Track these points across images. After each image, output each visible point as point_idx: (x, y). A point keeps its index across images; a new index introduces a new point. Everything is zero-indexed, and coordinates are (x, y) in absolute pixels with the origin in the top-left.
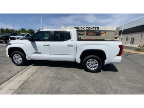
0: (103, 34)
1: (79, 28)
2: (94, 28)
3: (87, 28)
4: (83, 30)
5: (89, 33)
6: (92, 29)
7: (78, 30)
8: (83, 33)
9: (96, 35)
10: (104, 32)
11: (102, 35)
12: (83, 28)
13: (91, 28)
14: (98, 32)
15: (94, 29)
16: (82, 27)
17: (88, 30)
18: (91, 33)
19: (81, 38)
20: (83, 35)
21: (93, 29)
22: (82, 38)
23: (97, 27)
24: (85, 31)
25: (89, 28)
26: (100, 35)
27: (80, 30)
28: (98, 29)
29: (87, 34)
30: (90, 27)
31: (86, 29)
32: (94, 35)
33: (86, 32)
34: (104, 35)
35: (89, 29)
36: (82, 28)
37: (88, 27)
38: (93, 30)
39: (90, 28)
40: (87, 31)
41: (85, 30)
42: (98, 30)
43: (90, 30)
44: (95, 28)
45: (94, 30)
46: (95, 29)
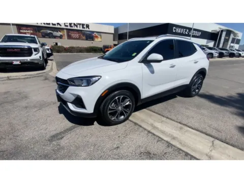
0: (97, 37)
2: (80, 24)
4: (59, 26)
5: (73, 35)
6: (77, 26)
7: (46, 26)
8: (59, 34)
9: (87, 39)
10: (99, 35)
12: (58, 23)
13: (74, 24)
14: (89, 33)
15: (81, 26)
17: (69, 28)
18: (77, 35)
19: (57, 44)
20: (61, 37)
21: (78, 26)
22: (59, 44)
23: (85, 23)
24: (63, 29)
25: (71, 24)
26: (93, 40)
27: (51, 26)
28: (89, 28)
29: (69, 37)
31: (65, 26)
32: (83, 40)
33: (65, 31)
34: (99, 40)
35: (71, 26)
38: (78, 28)
40: (67, 29)
41: (63, 26)
42: (87, 29)
44: (83, 25)
45: (81, 29)
46: (83, 27)
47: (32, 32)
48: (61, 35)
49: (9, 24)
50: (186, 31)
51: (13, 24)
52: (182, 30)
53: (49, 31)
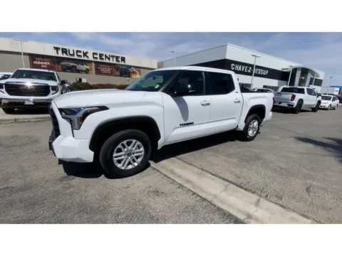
0: (134, 73)
1: (71, 53)
2: (113, 57)
3: (94, 54)
4: (86, 58)
5: (103, 69)
6: (109, 59)
7: (69, 57)
8: (85, 67)
9: (121, 75)
11: (134, 76)
12: (85, 54)
13: (106, 56)
14: (125, 68)
15: (115, 59)
16: (79, 49)
17: (99, 60)
18: (108, 70)
19: (80, 80)
20: (87, 71)
21: (111, 58)
22: (84, 81)
23: (121, 56)
24: (90, 62)
25: (101, 55)
26: (129, 77)
27: (76, 57)
28: (124, 62)
29: (98, 72)
30: (104, 53)
31: (94, 58)
32: (116, 76)
33: (93, 64)
34: (138, 76)
35: (101, 58)
36: (80, 52)
37: (99, 52)
38: (111, 61)
39: (104, 57)
40: (95, 62)
42: (123, 63)
43: (104, 61)
44: (117, 58)
45: (115, 62)
46: (117, 60)
47: (49, 63)
48: (87, 69)
49: (19, 53)
50: (248, 69)
51: (25, 54)
52: (243, 67)
53: (72, 64)
